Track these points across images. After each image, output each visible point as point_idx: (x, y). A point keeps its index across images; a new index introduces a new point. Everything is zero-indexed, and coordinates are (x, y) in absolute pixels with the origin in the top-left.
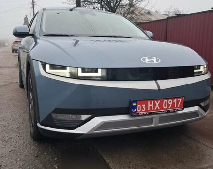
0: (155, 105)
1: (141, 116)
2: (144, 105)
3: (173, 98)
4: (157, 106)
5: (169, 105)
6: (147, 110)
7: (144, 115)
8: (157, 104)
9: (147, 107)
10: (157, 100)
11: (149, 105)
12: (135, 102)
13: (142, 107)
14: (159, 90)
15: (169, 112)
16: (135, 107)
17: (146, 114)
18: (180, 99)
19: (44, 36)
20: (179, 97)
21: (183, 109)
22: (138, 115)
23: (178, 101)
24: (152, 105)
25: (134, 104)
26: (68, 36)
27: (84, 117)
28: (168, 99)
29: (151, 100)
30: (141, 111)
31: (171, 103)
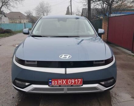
0: (63, 82)
2: (56, 82)
3: (75, 79)
5: (72, 82)
6: (58, 84)
7: (56, 87)
10: (64, 79)
11: (59, 82)
12: (51, 79)
14: (66, 74)
15: (72, 86)
16: (51, 82)
18: (80, 80)
20: (79, 79)
21: (82, 85)
22: (53, 86)
23: (78, 81)
24: (61, 82)
25: (50, 81)
27: (27, 84)
28: (71, 79)
29: (60, 79)
30: (54, 84)
31: (73, 82)
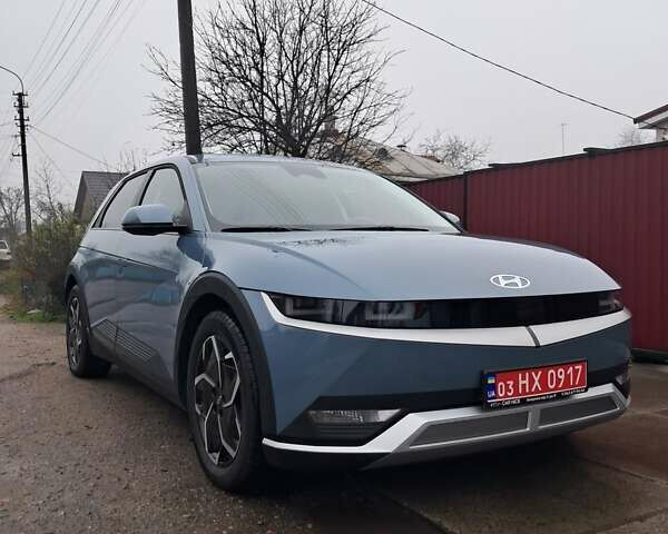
0: (532, 381)
1: (507, 407)
2: (511, 383)
3: (565, 365)
4: (537, 383)
5: (559, 380)
6: (516, 393)
7: (511, 406)
8: (536, 379)
9: (516, 386)
10: (536, 369)
11: (521, 382)
12: (493, 375)
13: (507, 386)
14: (538, 346)
15: (559, 396)
16: (494, 387)
17: (514, 402)
18: (579, 367)
19: (224, 231)
20: (578, 363)
21: (586, 390)
22: (500, 407)
23: (575, 372)
24: (526, 382)
25: (491, 381)
26: (284, 230)
27: (384, 415)
28: (555, 367)
29: (523, 370)
30: (506, 396)
31: (562, 377)
